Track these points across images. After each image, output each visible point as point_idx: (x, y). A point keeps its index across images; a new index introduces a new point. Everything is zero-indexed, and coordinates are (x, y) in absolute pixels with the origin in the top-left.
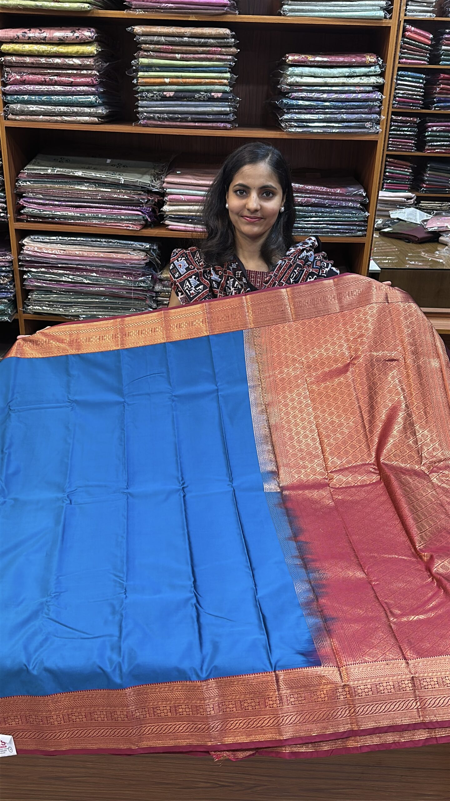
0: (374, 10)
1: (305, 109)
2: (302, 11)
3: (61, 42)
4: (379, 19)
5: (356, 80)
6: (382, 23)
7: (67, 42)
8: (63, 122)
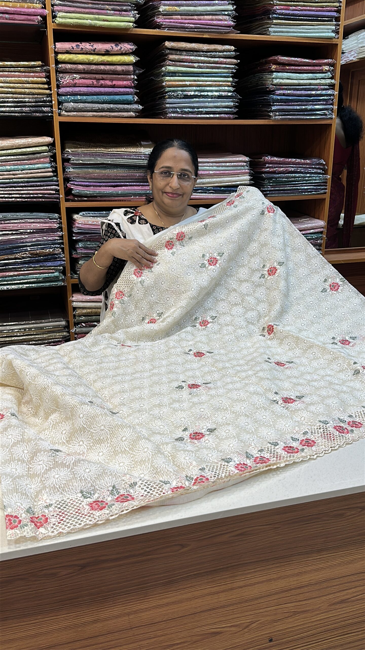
0: (328, 32)
1: (285, 102)
2: (282, 32)
3: (107, 53)
4: (331, 38)
5: (318, 81)
6: (333, 41)
7: (112, 53)
8: (107, 117)
